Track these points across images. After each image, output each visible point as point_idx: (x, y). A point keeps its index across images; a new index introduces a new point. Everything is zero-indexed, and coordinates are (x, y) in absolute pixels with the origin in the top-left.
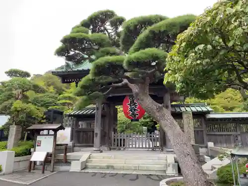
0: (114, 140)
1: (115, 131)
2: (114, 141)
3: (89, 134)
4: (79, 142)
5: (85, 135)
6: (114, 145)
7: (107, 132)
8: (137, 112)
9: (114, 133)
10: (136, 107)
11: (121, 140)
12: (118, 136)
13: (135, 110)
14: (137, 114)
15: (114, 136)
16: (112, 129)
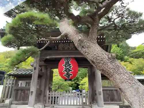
0: (49, 97)
1: (50, 89)
2: (49, 99)
3: (26, 92)
4: (16, 100)
5: (22, 94)
6: (49, 102)
7: (43, 90)
8: (71, 72)
9: (49, 92)
10: (70, 68)
11: (55, 97)
12: (52, 95)
13: (69, 70)
14: (71, 75)
15: (49, 95)
16: (47, 88)
